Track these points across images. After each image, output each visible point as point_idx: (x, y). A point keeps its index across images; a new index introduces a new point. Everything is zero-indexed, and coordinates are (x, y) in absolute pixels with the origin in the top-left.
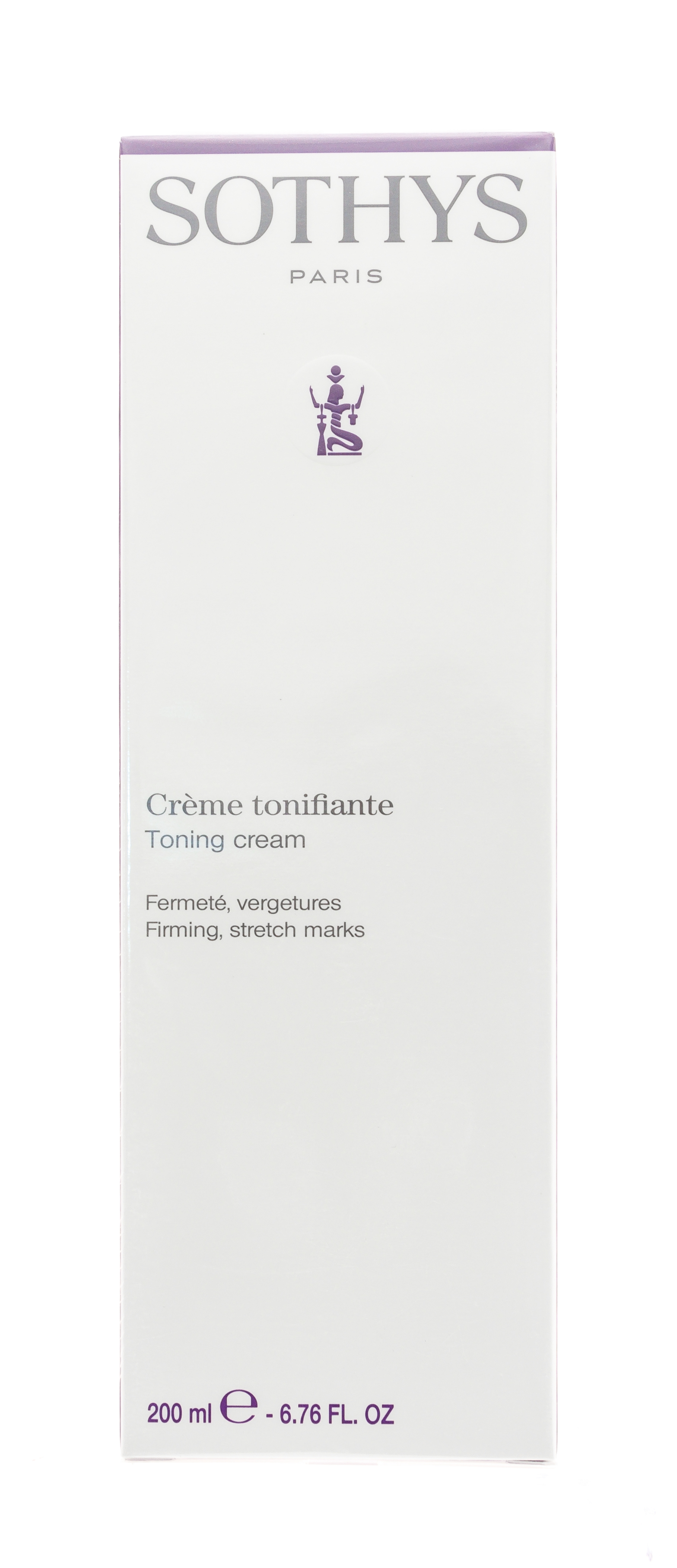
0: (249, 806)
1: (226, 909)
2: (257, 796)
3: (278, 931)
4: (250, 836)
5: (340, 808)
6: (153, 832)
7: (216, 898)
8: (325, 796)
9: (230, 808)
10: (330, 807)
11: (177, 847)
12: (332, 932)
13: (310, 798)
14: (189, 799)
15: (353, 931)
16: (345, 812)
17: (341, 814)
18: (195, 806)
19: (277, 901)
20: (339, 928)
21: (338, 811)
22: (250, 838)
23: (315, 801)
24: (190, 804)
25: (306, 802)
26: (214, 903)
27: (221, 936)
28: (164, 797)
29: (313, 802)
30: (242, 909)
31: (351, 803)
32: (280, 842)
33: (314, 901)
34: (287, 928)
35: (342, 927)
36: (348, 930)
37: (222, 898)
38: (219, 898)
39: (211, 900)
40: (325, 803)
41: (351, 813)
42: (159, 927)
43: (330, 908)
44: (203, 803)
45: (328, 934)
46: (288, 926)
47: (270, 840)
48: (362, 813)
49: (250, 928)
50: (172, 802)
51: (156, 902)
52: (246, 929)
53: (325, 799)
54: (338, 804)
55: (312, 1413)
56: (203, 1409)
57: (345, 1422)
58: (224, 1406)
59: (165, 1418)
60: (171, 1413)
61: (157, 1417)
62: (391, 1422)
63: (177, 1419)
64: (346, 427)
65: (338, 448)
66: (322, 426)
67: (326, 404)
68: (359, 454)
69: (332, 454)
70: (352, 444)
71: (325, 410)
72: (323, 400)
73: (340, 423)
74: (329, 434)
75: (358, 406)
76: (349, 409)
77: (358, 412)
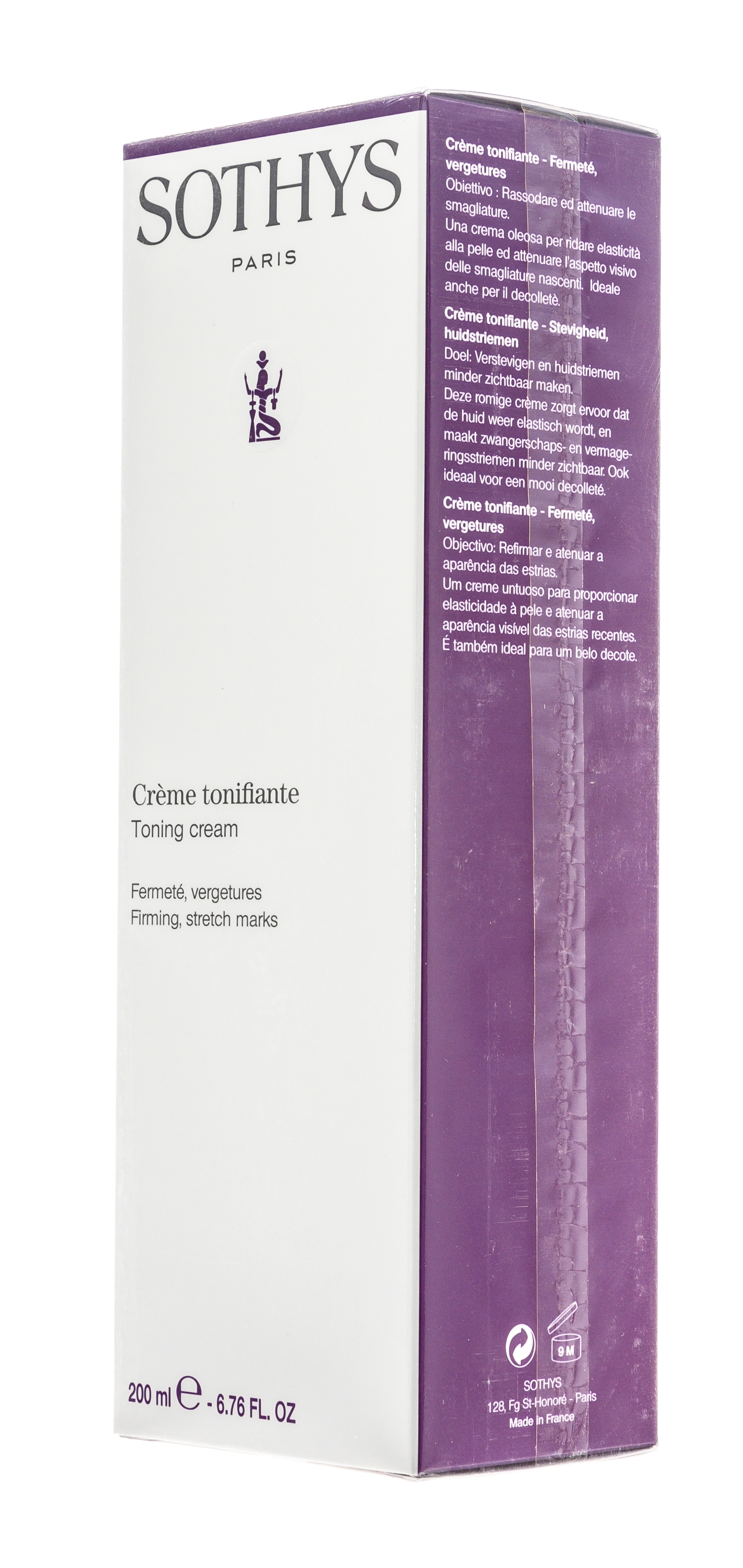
0: (200, 794)
1: (184, 898)
2: (206, 786)
3: (219, 920)
4: (200, 825)
5: (262, 796)
6: (136, 821)
7: (177, 887)
8: (252, 785)
9: (187, 797)
10: (255, 796)
11: (153, 836)
12: (256, 921)
13: (241, 787)
14: (161, 789)
15: (269, 920)
16: (265, 801)
17: (262, 802)
18: (165, 796)
19: (218, 890)
20: (260, 917)
21: (260, 800)
22: (201, 827)
23: (245, 790)
24: (161, 794)
25: (238, 790)
26: (176, 890)
27: (180, 924)
28: (144, 786)
29: (243, 791)
30: (195, 897)
31: (270, 791)
32: (220, 831)
33: (243, 890)
34: (224, 917)
35: (262, 916)
36: (266, 920)
37: (181, 887)
38: (179, 887)
39: (174, 888)
40: (252, 790)
41: (270, 802)
42: (140, 915)
43: (254, 898)
44: (170, 792)
45: (253, 923)
46: (225, 915)
47: (214, 829)
48: (277, 802)
49: (200, 917)
50: (149, 792)
51: (137, 891)
52: (197, 917)
53: (251, 788)
54: (261, 792)
55: (239, 1405)
56: (165, 1393)
57: (261, 1417)
58: (179, 1392)
59: (140, 1398)
60: (144, 1394)
61: (134, 1397)
62: (294, 1422)
63: (148, 1400)
64: (269, 412)
65: (263, 434)
66: (252, 413)
67: (256, 390)
68: (278, 438)
69: (258, 440)
70: (272, 429)
71: (255, 396)
72: (253, 387)
73: (265, 408)
74: (258, 420)
75: (277, 390)
76: (271, 394)
77: (277, 396)
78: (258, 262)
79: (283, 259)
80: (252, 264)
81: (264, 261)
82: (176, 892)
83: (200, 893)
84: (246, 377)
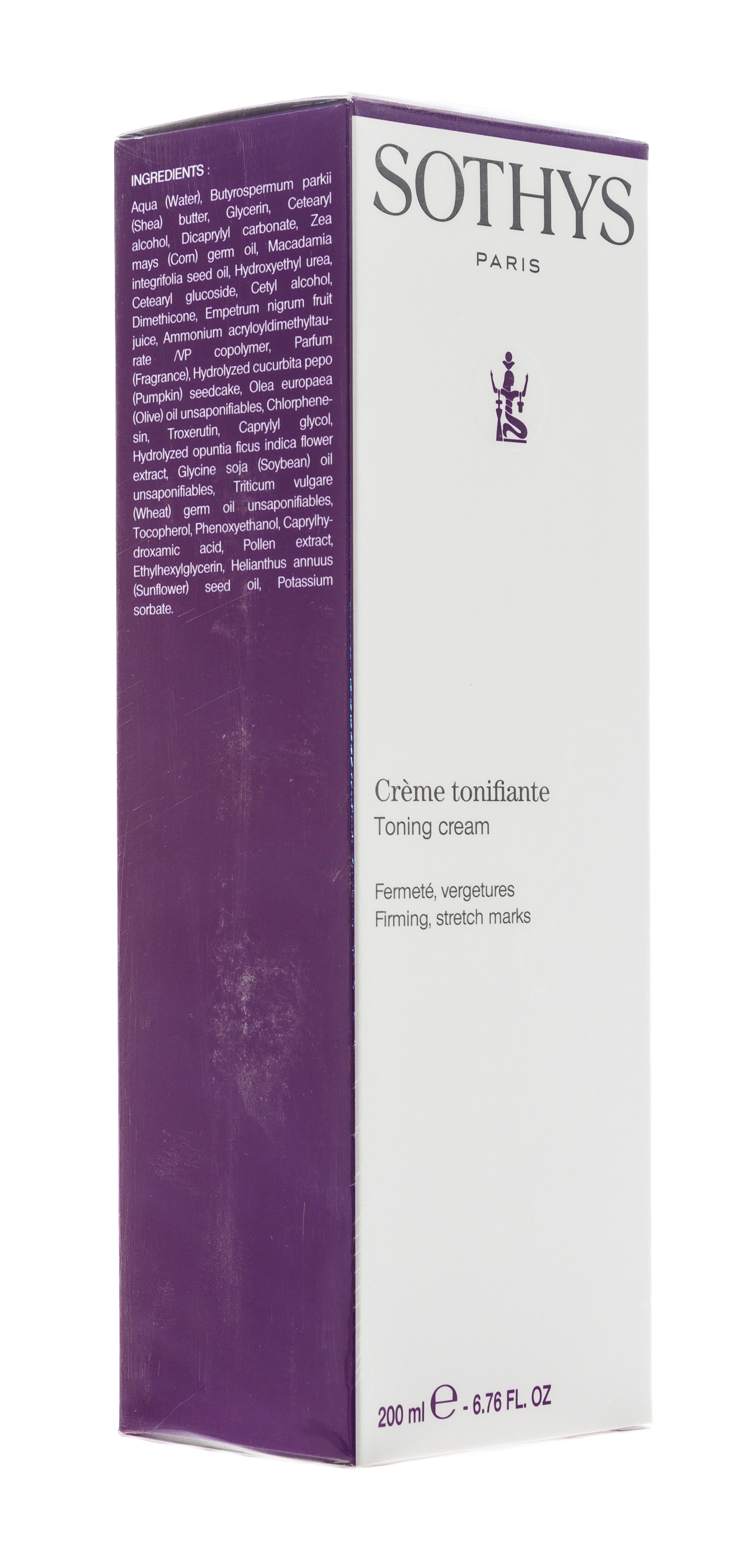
0: (449, 791)
1: (434, 897)
2: (455, 782)
3: (471, 919)
4: (450, 822)
5: (513, 795)
6: (380, 818)
7: (426, 886)
8: (503, 783)
9: (435, 794)
10: (506, 793)
11: (398, 834)
12: (507, 918)
13: (492, 785)
14: (406, 785)
15: (522, 917)
16: (517, 799)
17: (514, 800)
18: (411, 792)
19: (470, 888)
20: (513, 914)
21: (511, 797)
22: (451, 824)
23: (496, 787)
24: (407, 790)
25: (489, 788)
26: (425, 890)
27: (430, 924)
28: (388, 782)
29: (494, 788)
30: (445, 896)
31: (521, 789)
32: (470, 828)
33: (496, 888)
34: (477, 915)
35: (515, 913)
36: (519, 916)
37: (431, 886)
38: (428, 886)
39: (423, 888)
40: (503, 788)
41: (521, 800)
42: (385, 916)
43: (507, 895)
44: (416, 788)
45: (506, 920)
46: (478, 913)
47: (465, 827)
48: (528, 800)
49: (450, 916)
50: (394, 787)
51: (382, 891)
52: (448, 917)
53: (502, 786)
54: (512, 790)
55: (496, 1401)
56: (418, 1409)
57: (518, 1407)
58: (433, 1403)
59: (391, 1421)
60: (395, 1415)
61: (385, 1421)
62: (549, 1403)
63: (399, 1420)
64: (515, 414)
65: (510, 435)
66: (499, 411)
67: (502, 389)
68: (525, 442)
69: (506, 440)
70: (519, 431)
71: (501, 395)
72: (500, 386)
73: (511, 410)
74: (504, 420)
75: (524, 394)
76: (518, 396)
77: (523, 399)
78: (503, 262)
79: (528, 266)
80: (496, 263)
81: (508, 263)
82: (425, 892)
83: (450, 892)
84: (492, 375)
